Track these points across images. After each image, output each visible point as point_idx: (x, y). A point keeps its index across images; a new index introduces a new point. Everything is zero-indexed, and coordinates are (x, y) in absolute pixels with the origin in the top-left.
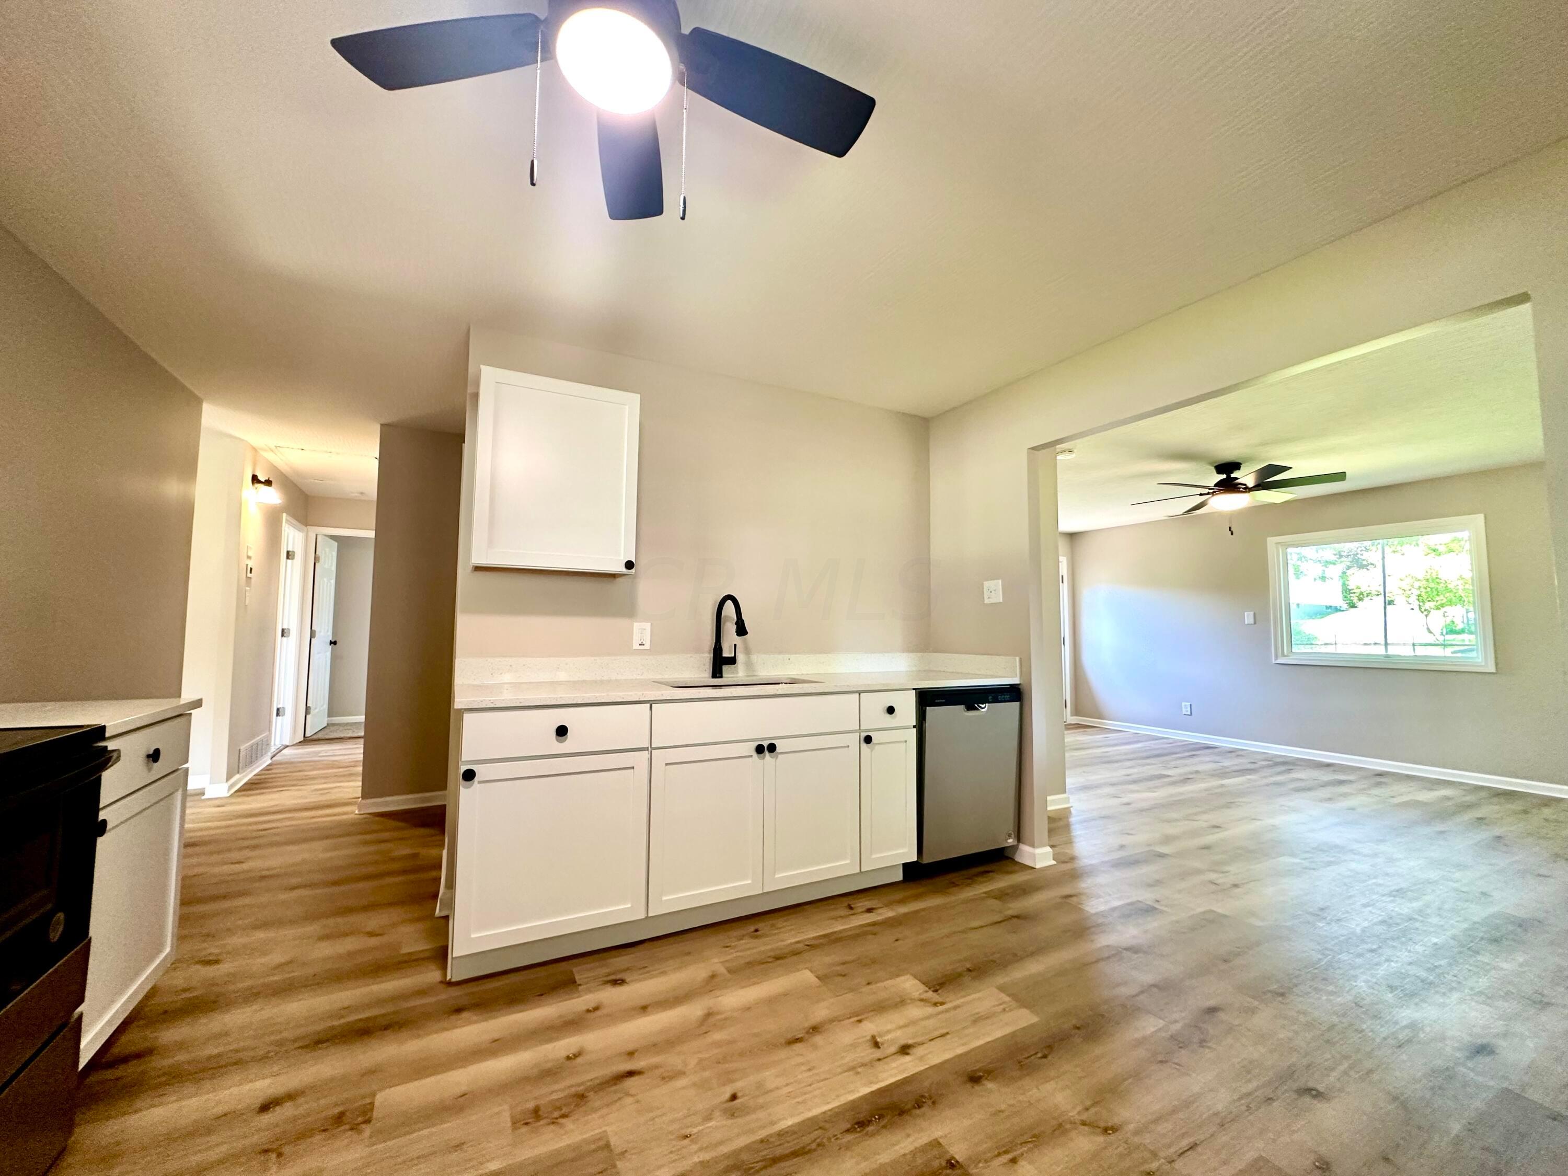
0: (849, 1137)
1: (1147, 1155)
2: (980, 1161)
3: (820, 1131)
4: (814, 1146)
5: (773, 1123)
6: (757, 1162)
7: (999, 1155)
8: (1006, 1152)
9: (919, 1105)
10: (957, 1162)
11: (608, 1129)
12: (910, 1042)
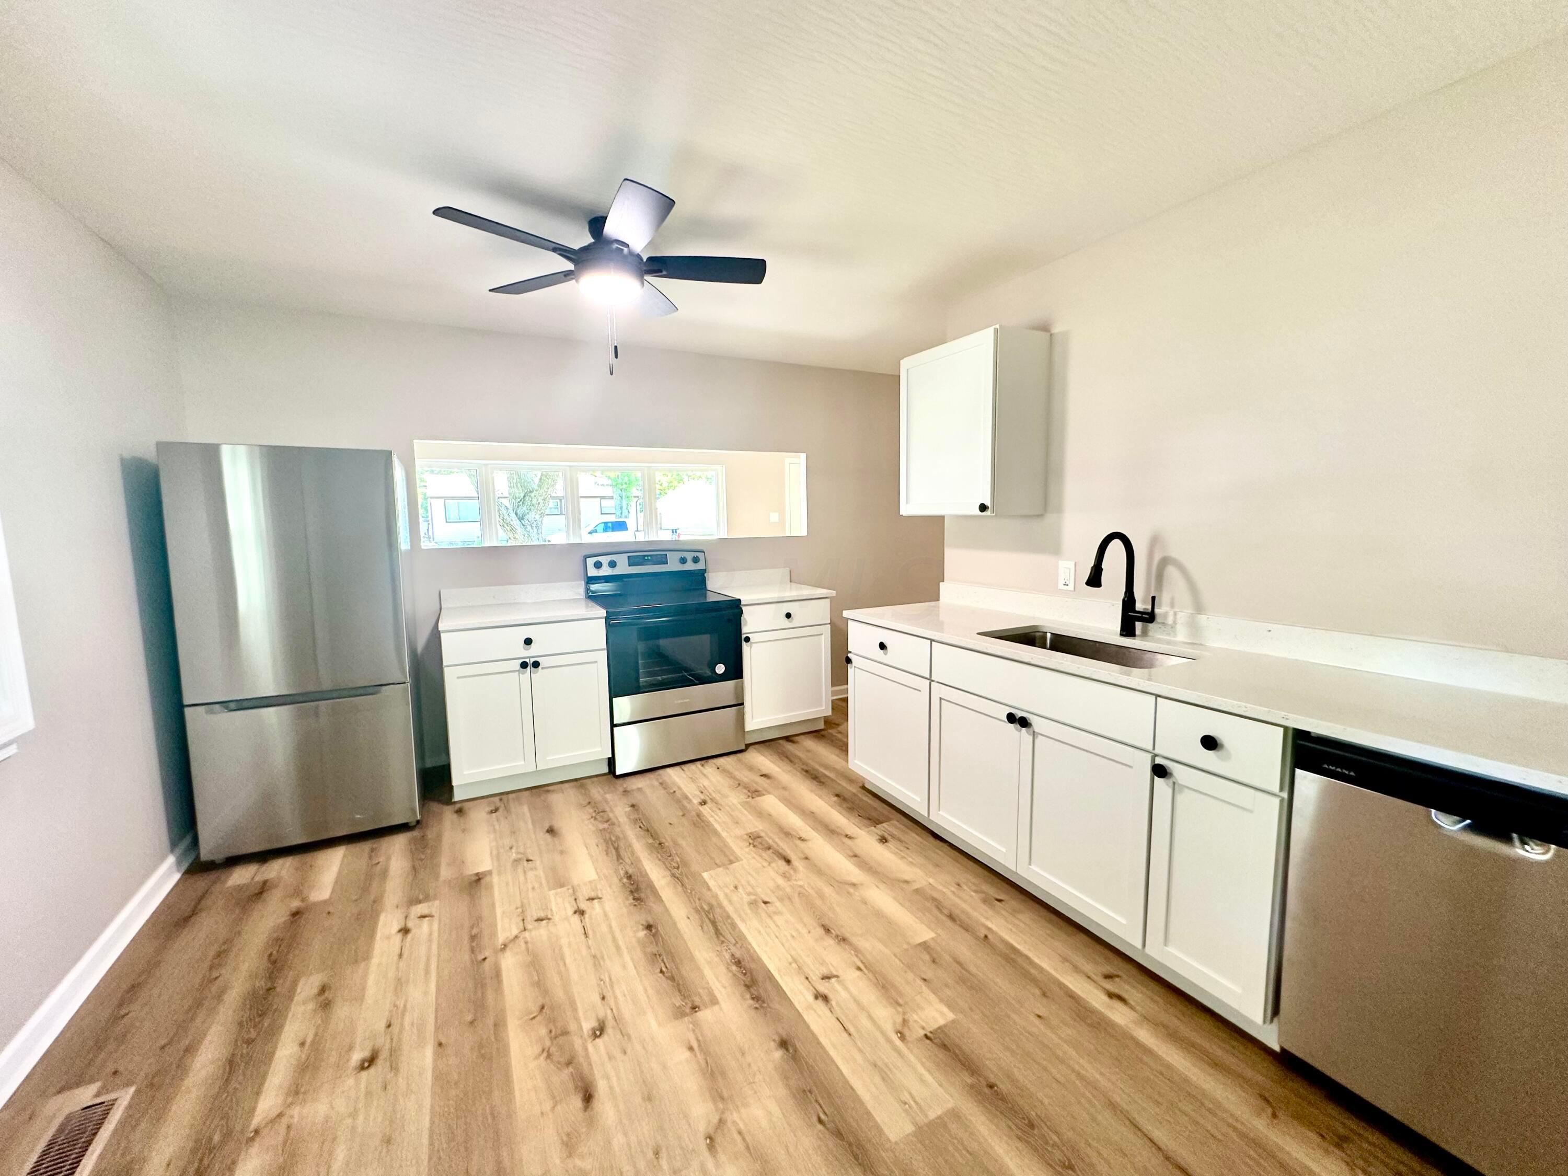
0: (728, 956)
1: (677, 1164)
2: (694, 1025)
3: (734, 942)
4: (722, 939)
5: (743, 920)
6: (714, 916)
7: (698, 1040)
8: (700, 1046)
9: (756, 998)
10: (696, 1012)
11: (745, 861)
12: (833, 1003)
